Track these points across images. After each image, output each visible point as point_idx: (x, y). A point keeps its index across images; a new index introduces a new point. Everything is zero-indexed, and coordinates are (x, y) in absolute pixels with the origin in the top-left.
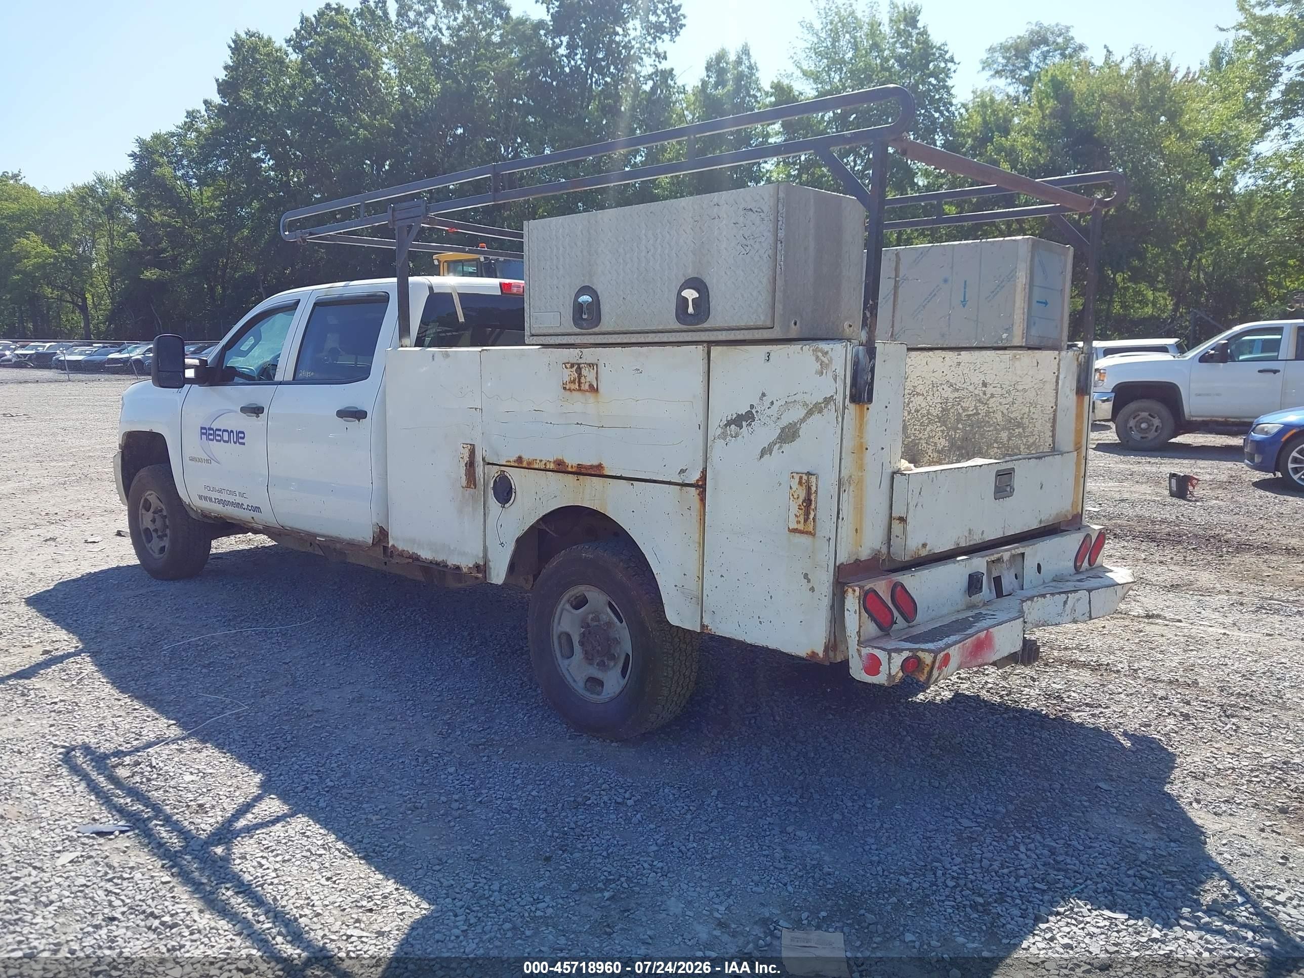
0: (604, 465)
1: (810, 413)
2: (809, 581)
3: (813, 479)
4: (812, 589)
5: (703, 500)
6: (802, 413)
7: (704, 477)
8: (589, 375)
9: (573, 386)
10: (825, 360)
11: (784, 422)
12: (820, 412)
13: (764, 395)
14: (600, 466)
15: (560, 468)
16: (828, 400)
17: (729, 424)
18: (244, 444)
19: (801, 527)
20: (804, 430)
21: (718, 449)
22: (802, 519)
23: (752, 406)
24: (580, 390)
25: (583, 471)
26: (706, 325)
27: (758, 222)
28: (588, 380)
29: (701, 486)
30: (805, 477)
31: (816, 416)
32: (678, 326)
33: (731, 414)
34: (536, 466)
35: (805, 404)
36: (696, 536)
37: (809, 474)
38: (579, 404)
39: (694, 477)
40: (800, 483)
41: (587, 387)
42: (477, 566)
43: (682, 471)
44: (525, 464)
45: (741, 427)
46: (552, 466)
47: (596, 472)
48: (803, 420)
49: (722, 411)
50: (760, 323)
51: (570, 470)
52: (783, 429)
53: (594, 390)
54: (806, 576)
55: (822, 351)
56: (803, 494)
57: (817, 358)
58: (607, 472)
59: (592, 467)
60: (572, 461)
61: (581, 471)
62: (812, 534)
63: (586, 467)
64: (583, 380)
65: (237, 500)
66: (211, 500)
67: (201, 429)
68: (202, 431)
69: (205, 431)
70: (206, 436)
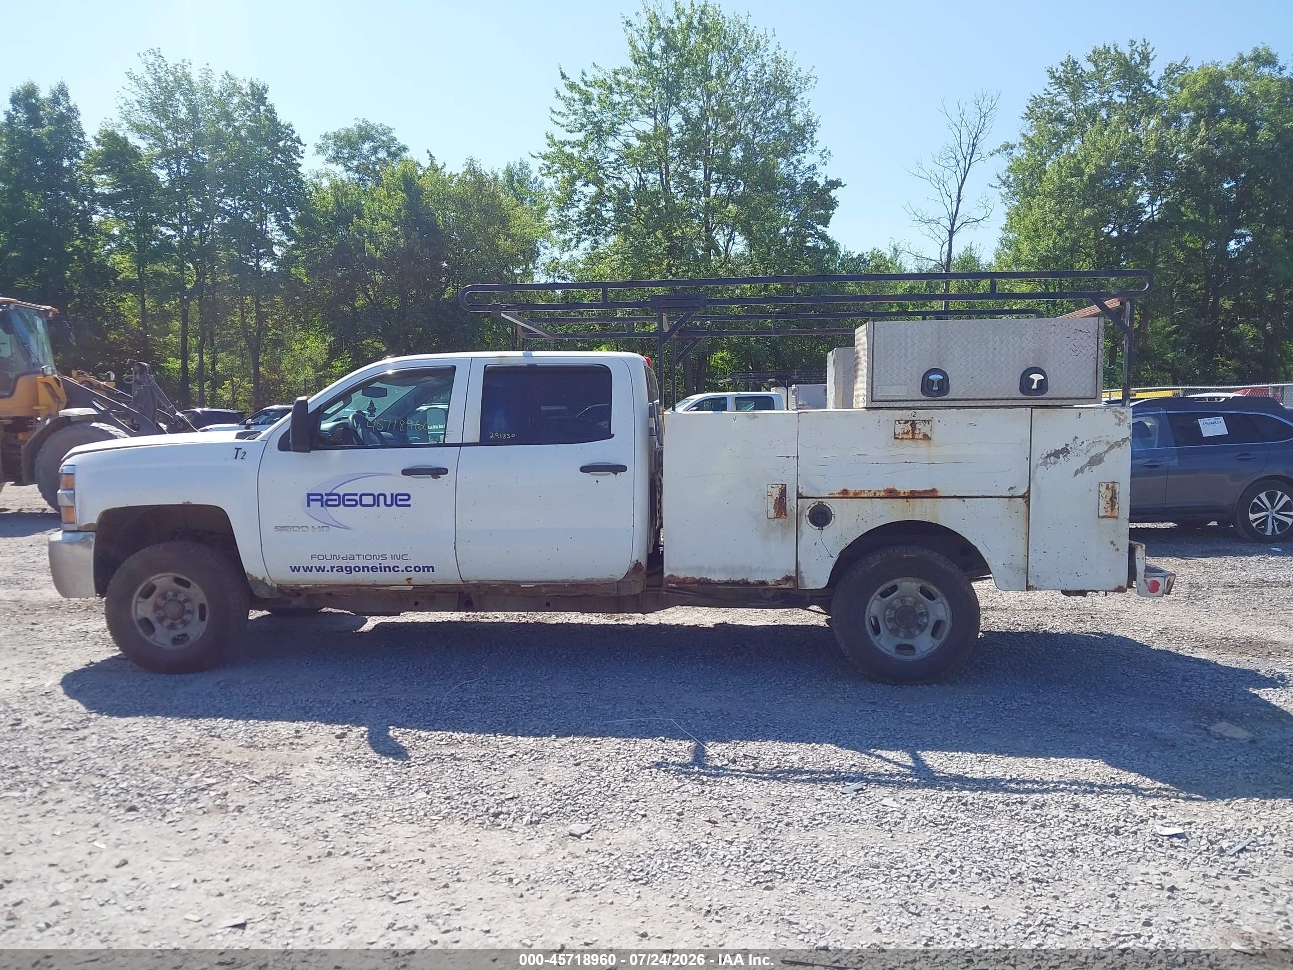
0: (938, 489)
1: (1112, 447)
2: (1114, 545)
3: (1117, 485)
4: (1118, 550)
5: (1028, 506)
6: (1106, 447)
7: (1029, 491)
8: (922, 428)
9: (905, 436)
10: (1122, 417)
11: (1093, 453)
12: (1119, 446)
13: (1076, 438)
14: (934, 491)
15: (892, 494)
16: (1124, 440)
17: (1049, 456)
18: (409, 506)
19: (1109, 514)
20: (1107, 457)
21: (1040, 474)
22: (1109, 510)
23: (1067, 445)
24: (913, 438)
25: (916, 495)
26: (1044, 396)
27: (1085, 338)
28: (922, 431)
29: (1026, 497)
30: (1111, 485)
31: (1116, 450)
32: (1021, 396)
33: (1051, 449)
34: (865, 495)
35: (1108, 442)
36: (1024, 529)
37: (1113, 482)
38: (908, 449)
39: (1022, 491)
40: (1107, 488)
41: (921, 436)
42: (787, 579)
43: (1011, 488)
44: (851, 495)
45: (1059, 458)
46: (882, 494)
47: (931, 494)
48: (1107, 452)
49: (1042, 448)
50: (1088, 396)
51: (902, 495)
52: (1092, 458)
53: (926, 437)
54: (1112, 543)
55: (1119, 412)
56: (1109, 495)
57: (1116, 416)
58: (939, 494)
59: (926, 491)
60: (904, 487)
61: (914, 495)
62: (1117, 517)
63: (919, 492)
64: (917, 431)
65: (385, 563)
66: (321, 569)
67: (309, 495)
68: (311, 497)
69: (319, 497)
70: (319, 503)
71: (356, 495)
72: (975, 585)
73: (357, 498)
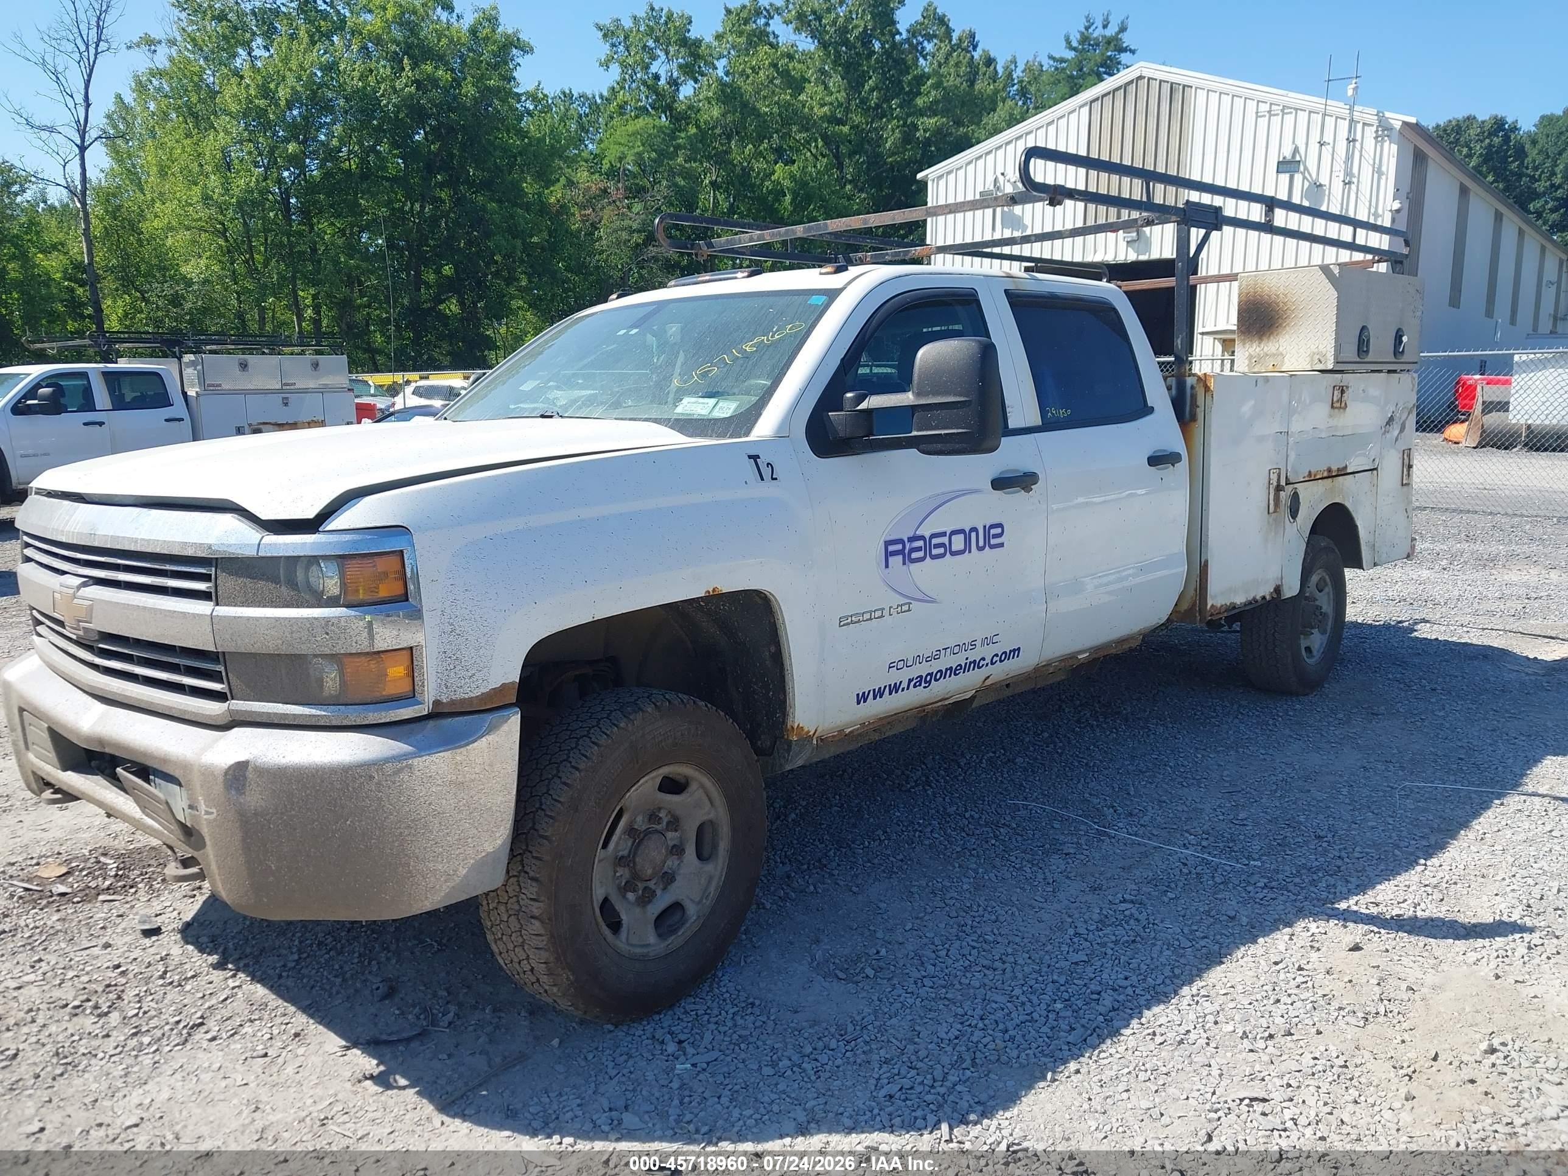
5: (1378, 478)
6: (1407, 414)
7: (1379, 462)
8: (1345, 395)
9: (1337, 405)
11: (1402, 419)
12: (1412, 412)
13: (1397, 404)
14: (1346, 467)
15: (1329, 473)
16: (1414, 406)
17: (1386, 424)
18: (1002, 545)
20: (1407, 424)
21: (1383, 443)
23: (1393, 412)
24: (1340, 407)
29: (1378, 469)
31: (1411, 415)
32: (1394, 359)
34: (1318, 476)
35: (1408, 409)
36: (1375, 503)
38: (1336, 420)
41: (1344, 404)
42: (1276, 589)
43: (1374, 460)
44: (1313, 476)
46: (1325, 474)
47: (1344, 471)
48: (1407, 418)
51: (1333, 474)
52: (1401, 425)
58: (1347, 471)
59: (1343, 468)
61: (1337, 473)
64: (1343, 399)
65: (974, 655)
66: (895, 688)
67: (888, 543)
68: (891, 548)
69: (899, 547)
70: (901, 557)
71: (943, 534)
72: (1346, 570)
73: (945, 540)
